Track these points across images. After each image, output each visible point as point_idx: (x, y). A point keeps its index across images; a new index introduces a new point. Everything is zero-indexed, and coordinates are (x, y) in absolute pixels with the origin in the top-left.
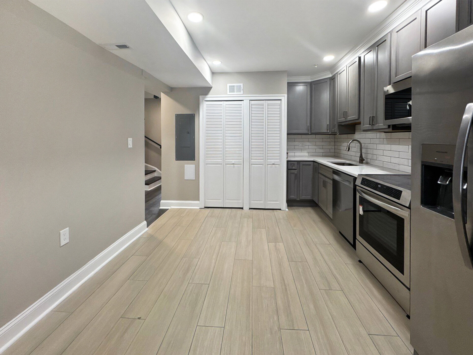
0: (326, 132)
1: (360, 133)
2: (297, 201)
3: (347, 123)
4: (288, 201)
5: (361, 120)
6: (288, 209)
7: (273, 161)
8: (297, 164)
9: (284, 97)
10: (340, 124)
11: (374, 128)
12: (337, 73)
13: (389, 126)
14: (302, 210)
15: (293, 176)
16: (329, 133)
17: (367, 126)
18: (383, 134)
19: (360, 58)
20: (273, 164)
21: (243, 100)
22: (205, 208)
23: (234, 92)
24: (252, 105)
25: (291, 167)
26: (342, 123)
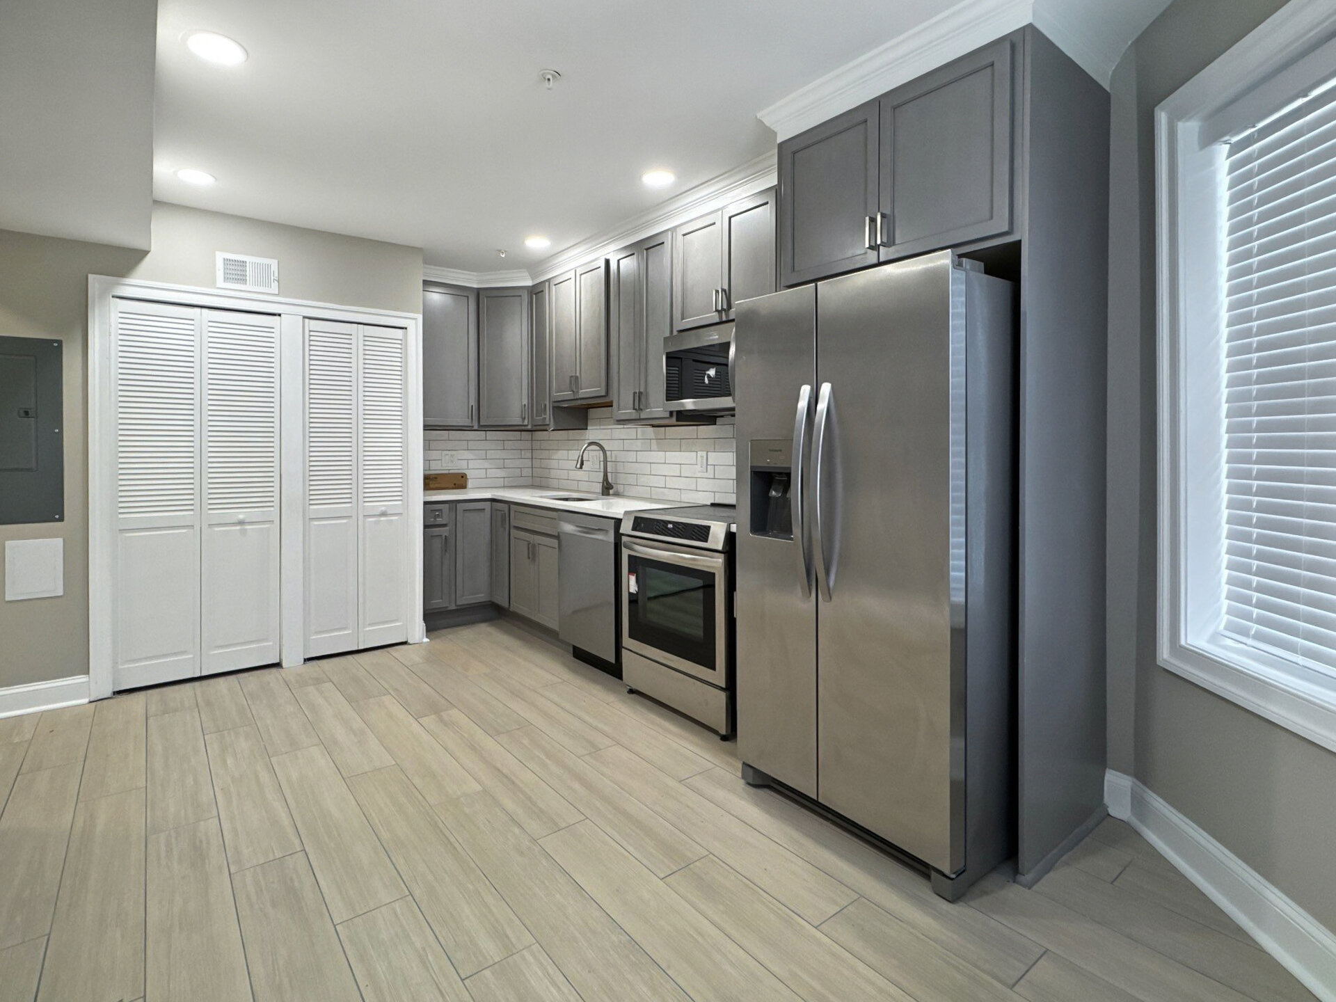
0: (521, 423)
1: (598, 427)
2: (450, 611)
3: (579, 402)
4: (427, 616)
5: (614, 397)
6: (427, 637)
7: (381, 506)
8: (450, 511)
9: (414, 321)
10: (556, 404)
11: (642, 417)
12: (549, 280)
13: (671, 413)
14: (467, 633)
15: (437, 544)
16: (527, 425)
17: (628, 412)
18: (651, 429)
19: (607, 262)
20: (384, 514)
21: (280, 315)
22: (117, 696)
23: (244, 281)
24: (312, 333)
25: (432, 520)
26: (562, 403)
